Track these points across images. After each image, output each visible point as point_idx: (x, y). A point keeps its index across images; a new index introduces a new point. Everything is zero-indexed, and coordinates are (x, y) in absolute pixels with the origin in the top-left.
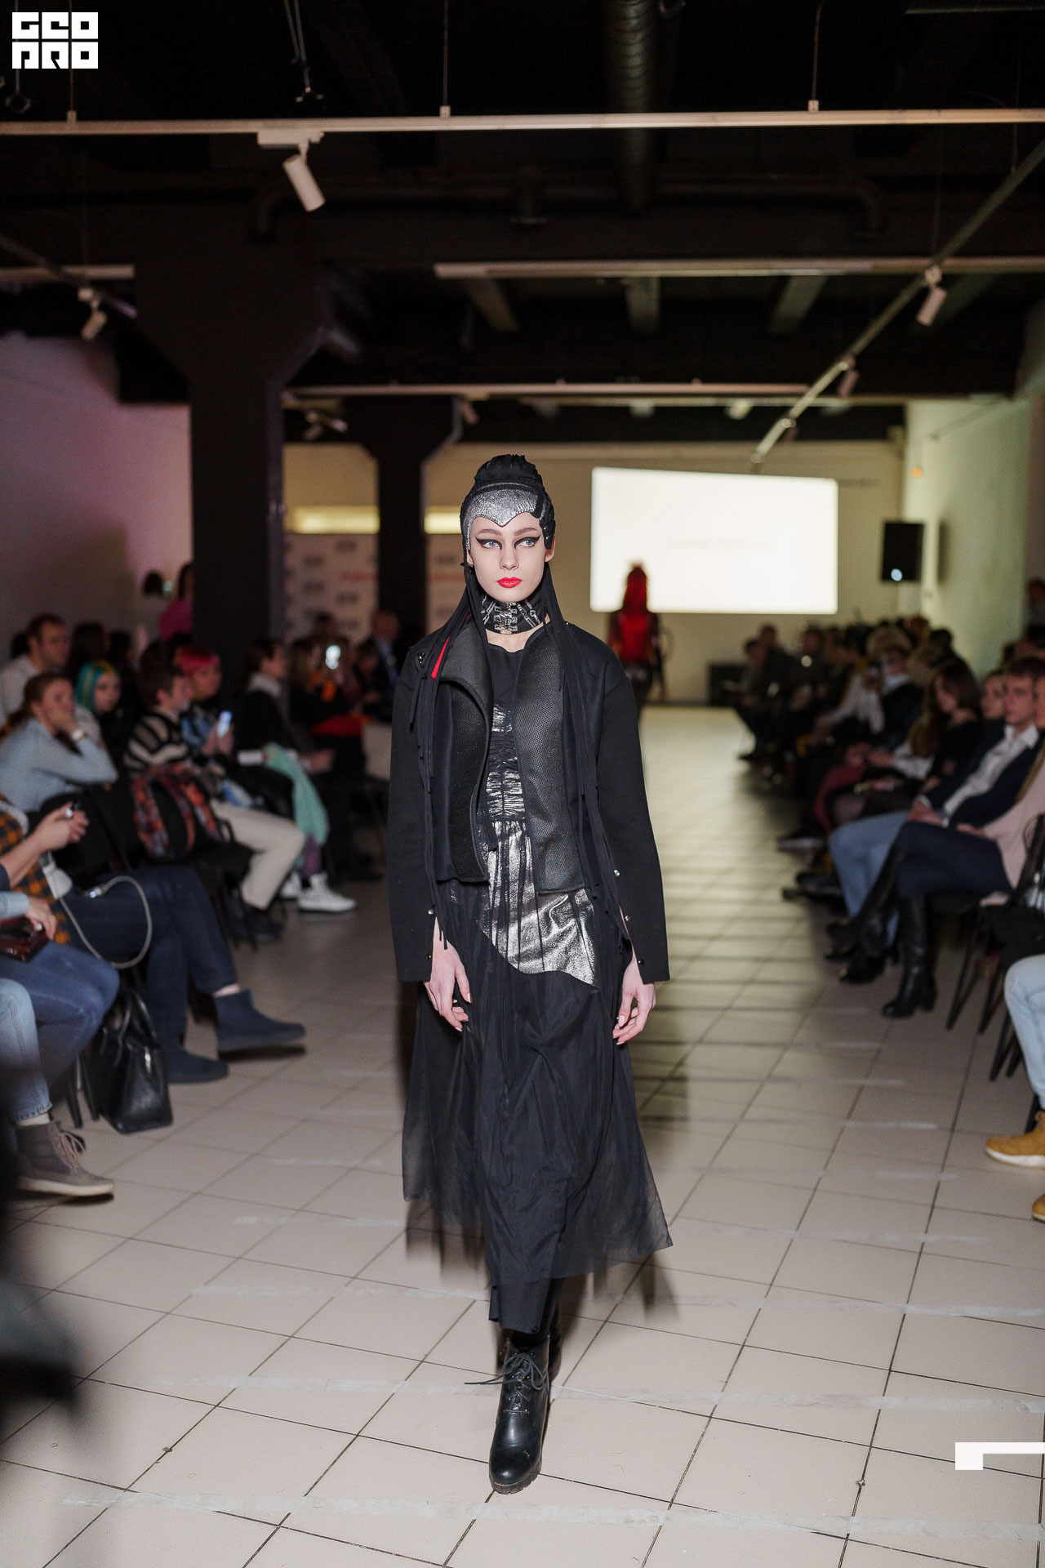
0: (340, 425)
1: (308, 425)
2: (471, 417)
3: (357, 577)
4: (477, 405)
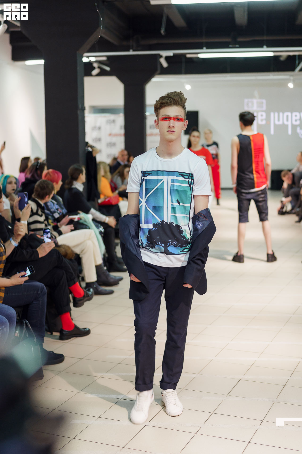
0: (108, 69)
1: (94, 68)
2: (165, 64)
3: (116, 135)
4: (167, 59)
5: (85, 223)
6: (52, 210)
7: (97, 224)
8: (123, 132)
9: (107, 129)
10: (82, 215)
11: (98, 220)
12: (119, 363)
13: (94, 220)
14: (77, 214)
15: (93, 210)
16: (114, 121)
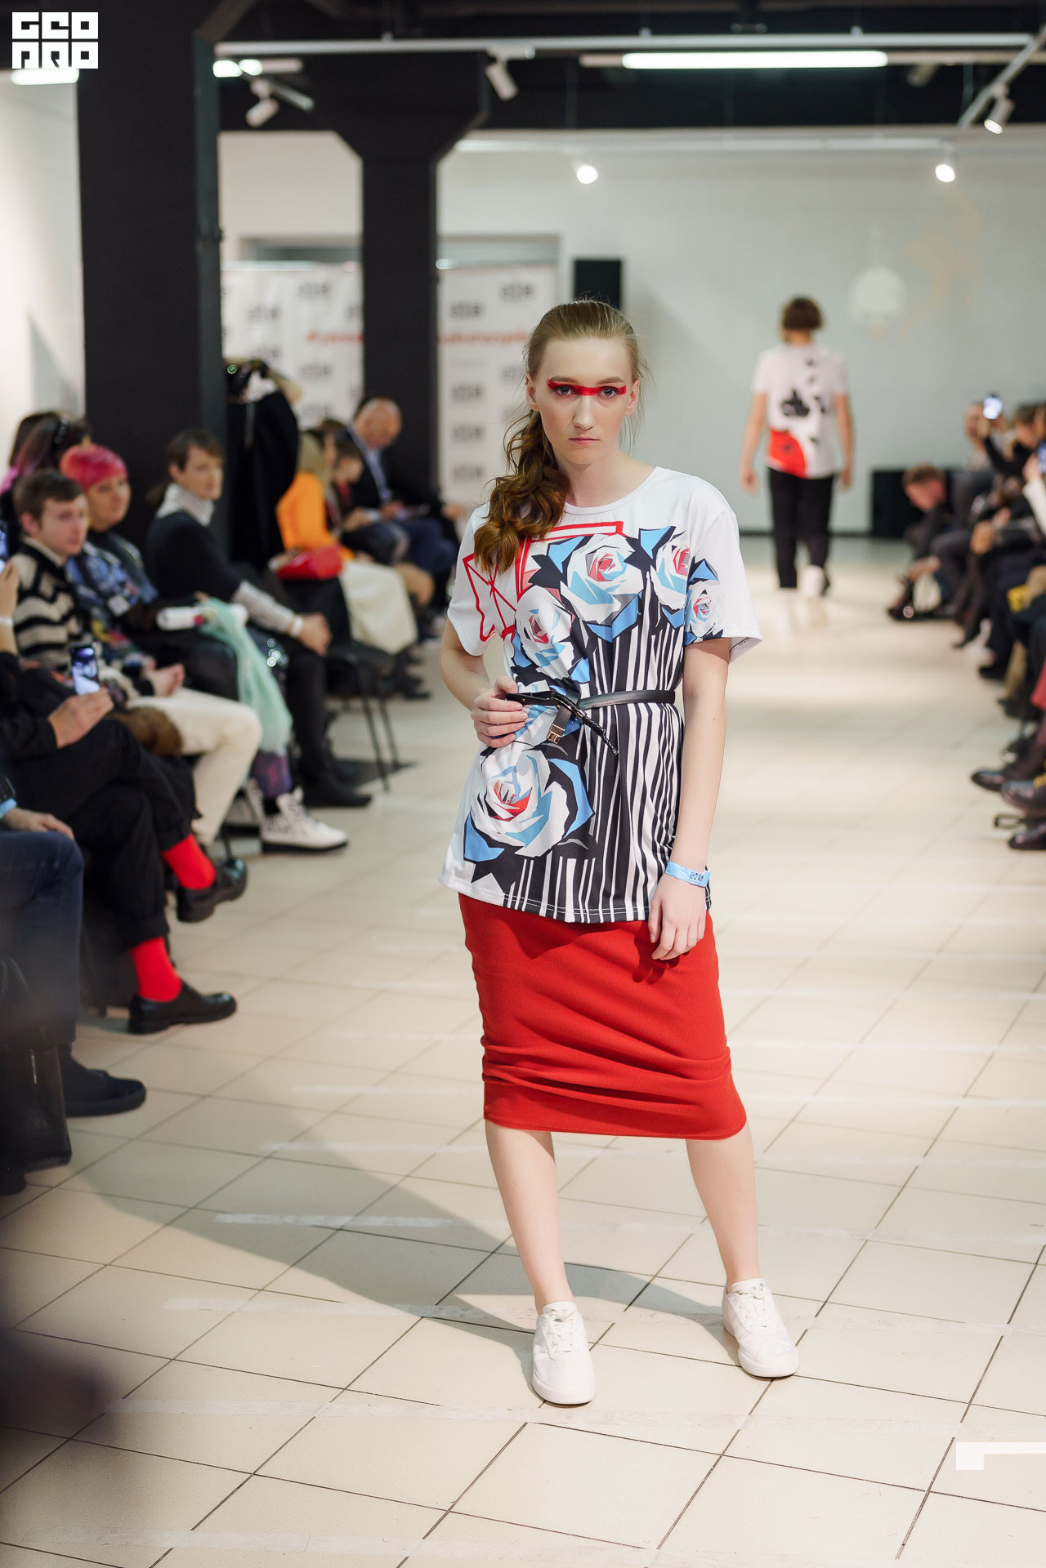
0: (304, 102)
1: (255, 100)
2: (505, 88)
3: (333, 338)
5: (220, 636)
6: (104, 586)
7: (262, 638)
8: (355, 326)
9: (301, 316)
10: (210, 607)
11: (268, 623)
12: (336, 1112)
13: (252, 625)
14: (192, 603)
15: (246, 590)
16: (325, 290)
